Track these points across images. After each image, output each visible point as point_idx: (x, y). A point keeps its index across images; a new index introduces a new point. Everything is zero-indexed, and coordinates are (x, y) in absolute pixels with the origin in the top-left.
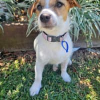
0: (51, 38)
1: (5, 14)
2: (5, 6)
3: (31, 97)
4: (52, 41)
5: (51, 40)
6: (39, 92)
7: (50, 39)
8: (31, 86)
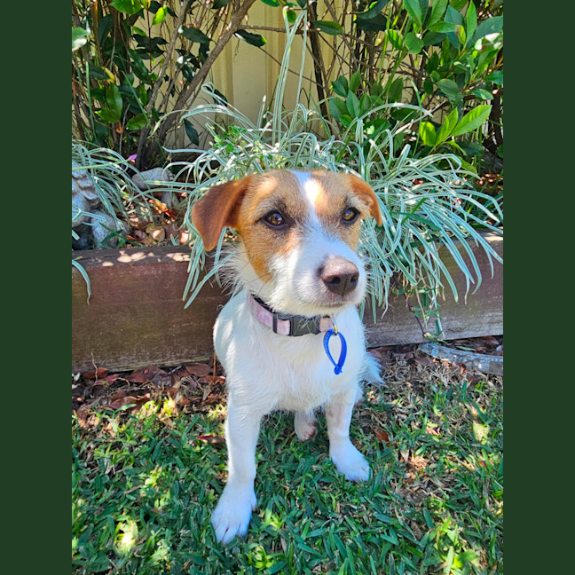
0: (287, 324)
1: (90, 220)
2: (91, 189)
3: (218, 546)
4: (291, 334)
5: (288, 331)
6: (250, 527)
7: (285, 326)
8: (215, 503)
